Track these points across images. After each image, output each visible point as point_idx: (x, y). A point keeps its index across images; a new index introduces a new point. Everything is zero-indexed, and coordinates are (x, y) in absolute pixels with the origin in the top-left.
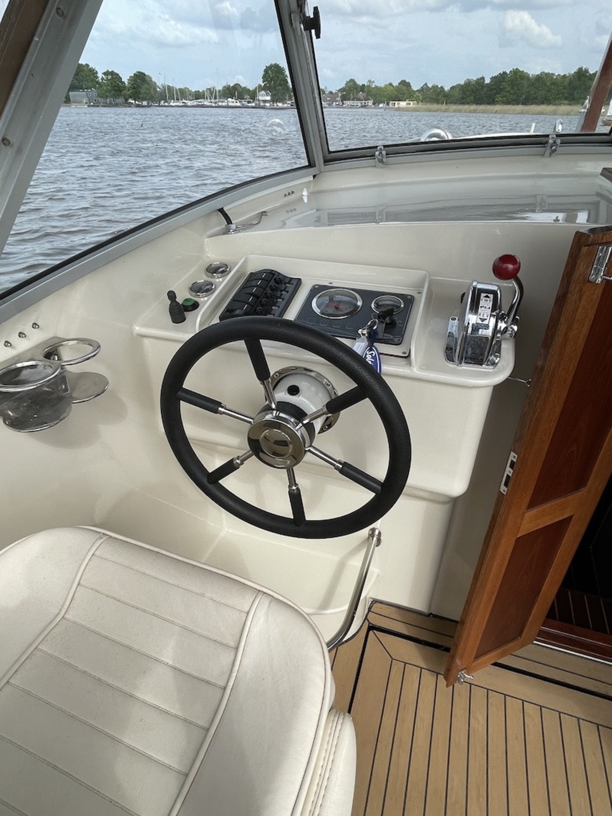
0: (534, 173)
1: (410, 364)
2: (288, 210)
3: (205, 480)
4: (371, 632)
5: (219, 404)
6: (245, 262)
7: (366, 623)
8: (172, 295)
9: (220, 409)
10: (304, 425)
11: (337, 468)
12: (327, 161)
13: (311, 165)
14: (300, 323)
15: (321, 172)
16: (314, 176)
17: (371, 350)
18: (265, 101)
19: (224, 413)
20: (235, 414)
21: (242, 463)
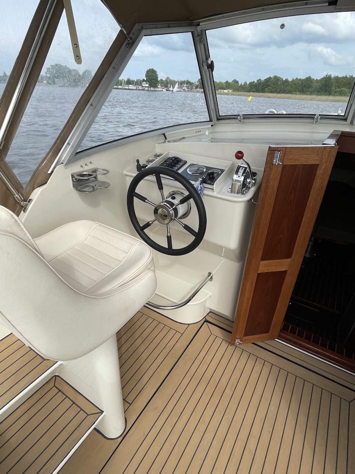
0: (312, 131)
1: (213, 191)
2: (197, 138)
3: (139, 229)
4: (205, 323)
5: (146, 199)
6: (168, 153)
7: (205, 319)
8: (138, 161)
9: (146, 201)
10: (173, 208)
11: (183, 226)
12: (218, 120)
13: (211, 121)
14: (182, 174)
15: (215, 124)
16: (212, 126)
17: (201, 185)
18: (146, 87)
19: (147, 202)
20: (151, 203)
21: (152, 223)
